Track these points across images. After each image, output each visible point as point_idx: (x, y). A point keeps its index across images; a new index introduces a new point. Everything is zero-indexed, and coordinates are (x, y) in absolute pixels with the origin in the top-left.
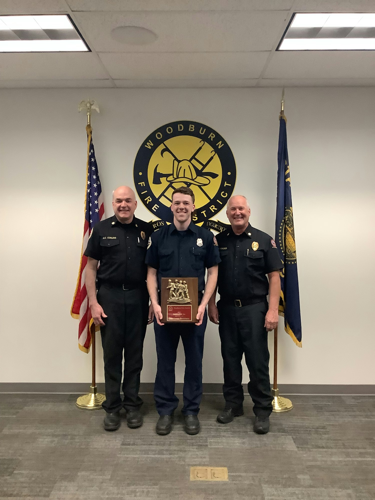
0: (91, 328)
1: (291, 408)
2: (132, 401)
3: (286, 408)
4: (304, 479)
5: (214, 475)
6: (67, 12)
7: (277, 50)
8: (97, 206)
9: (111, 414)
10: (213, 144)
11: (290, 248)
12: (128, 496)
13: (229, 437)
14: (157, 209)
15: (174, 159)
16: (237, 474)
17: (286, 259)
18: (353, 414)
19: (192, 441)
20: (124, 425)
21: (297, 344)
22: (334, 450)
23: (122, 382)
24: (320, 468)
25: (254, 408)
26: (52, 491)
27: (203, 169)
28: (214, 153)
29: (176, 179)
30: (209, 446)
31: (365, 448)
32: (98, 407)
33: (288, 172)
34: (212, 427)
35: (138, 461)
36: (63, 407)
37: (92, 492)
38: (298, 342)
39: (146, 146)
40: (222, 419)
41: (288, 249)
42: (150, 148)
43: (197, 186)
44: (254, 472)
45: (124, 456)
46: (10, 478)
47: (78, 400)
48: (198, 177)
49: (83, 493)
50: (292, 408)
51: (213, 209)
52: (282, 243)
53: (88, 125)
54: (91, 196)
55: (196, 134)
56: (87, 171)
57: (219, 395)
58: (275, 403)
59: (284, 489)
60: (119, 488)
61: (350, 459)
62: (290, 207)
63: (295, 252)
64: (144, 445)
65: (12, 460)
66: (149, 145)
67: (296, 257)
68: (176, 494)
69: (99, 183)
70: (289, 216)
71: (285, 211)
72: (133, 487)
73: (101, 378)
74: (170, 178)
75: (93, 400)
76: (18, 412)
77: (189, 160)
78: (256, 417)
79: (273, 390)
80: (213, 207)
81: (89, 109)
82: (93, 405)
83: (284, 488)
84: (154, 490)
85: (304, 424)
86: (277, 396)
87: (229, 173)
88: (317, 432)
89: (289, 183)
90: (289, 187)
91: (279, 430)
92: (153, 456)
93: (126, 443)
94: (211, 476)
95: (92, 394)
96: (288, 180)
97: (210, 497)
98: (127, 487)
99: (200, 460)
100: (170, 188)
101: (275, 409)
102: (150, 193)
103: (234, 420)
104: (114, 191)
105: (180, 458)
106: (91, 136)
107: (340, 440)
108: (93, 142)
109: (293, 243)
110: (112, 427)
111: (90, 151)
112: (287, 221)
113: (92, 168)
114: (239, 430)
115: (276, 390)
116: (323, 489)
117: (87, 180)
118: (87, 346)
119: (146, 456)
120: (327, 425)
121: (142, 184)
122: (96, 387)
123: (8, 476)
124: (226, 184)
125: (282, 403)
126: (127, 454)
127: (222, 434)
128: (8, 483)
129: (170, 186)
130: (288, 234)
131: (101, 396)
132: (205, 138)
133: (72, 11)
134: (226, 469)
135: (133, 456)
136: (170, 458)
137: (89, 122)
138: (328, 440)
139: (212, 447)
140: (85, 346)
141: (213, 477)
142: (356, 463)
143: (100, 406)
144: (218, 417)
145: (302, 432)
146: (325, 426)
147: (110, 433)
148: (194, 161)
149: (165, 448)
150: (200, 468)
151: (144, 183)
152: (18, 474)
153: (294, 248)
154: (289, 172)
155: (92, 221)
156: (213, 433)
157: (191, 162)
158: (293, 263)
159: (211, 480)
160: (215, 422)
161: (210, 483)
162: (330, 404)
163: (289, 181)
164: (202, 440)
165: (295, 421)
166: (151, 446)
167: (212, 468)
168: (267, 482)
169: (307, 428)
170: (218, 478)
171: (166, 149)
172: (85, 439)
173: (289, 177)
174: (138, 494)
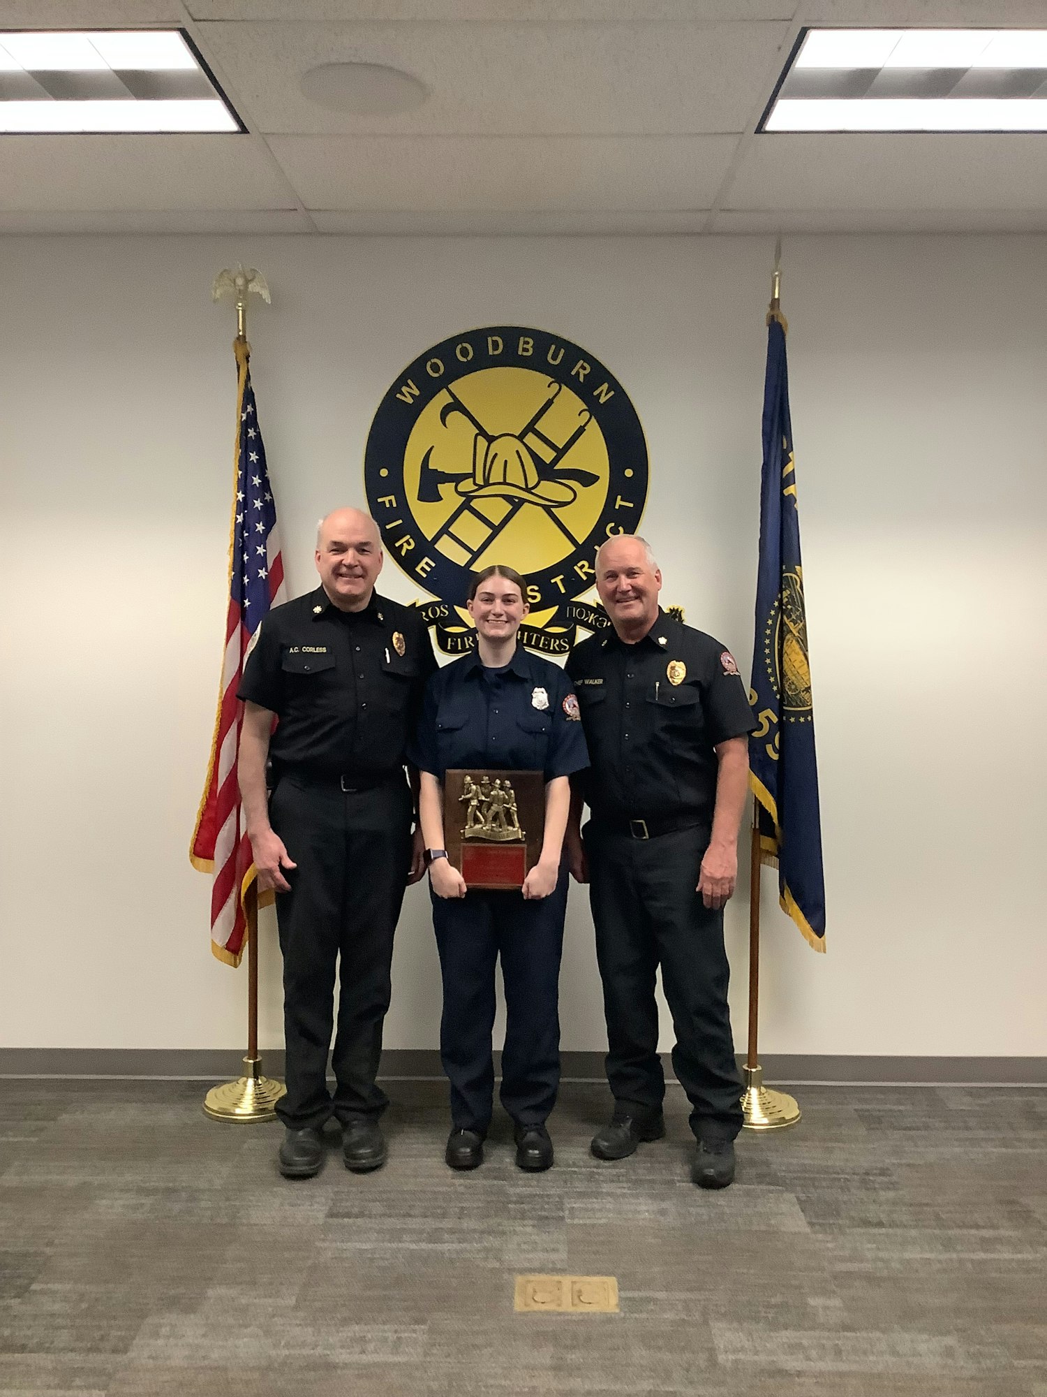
0: (245, 897)
1: (797, 1119)
2: (357, 1096)
3: (783, 1120)
4: (826, 1308)
5: (579, 1297)
6: (179, 22)
7: (760, 130)
8: (263, 561)
9: (301, 1133)
10: (585, 391)
11: (793, 678)
12: (343, 1351)
13: (624, 1195)
14: (429, 569)
15: (478, 432)
16: (643, 1294)
17: (785, 708)
18: (967, 1134)
19: (522, 1206)
20: (334, 1165)
21: (812, 944)
22: (914, 1232)
23: (332, 1047)
24: (871, 1279)
25: (694, 1118)
26: (134, 1338)
27: (556, 460)
28: (586, 415)
29: (481, 487)
30: (568, 1221)
31: (994, 1227)
32: (267, 1113)
33: (791, 469)
34: (576, 1169)
35: (372, 1260)
36: (170, 1116)
37: (245, 1340)
38: (816, 937)
39: (398, 396)
40: (604, 1146)
41: (790, 681)
42: (410, 400)
43: (540, 508)
44: (690, 1290)
45: (334, 1245)
46: (20, 1304)
47: (208, 1095)
48: (542, 482)
49: (220, 1343)
50: (799, 1118)
51: (584, 570)
52: (772, 665)
53: (240, 335)
54: (246, 534)
55: (536, 363)
56: (236, 464)
57: (599, 1084)
58: (752, 1106)
59: (772, 1333)
60: (319, 1329)
61: (954, 1256)
62: (797, 567)
63: (808, 689)
64: (390, 1216)
65: (26, 1255)
66: (409, 392)
67: (811, 705)
68: (475, 1346)
69: (268, 497)
70: (793, 592)
71: (781, 578)
72: (357, 1328)
73: (273, 1037)
74: (466, 486)
75: (251, 1097)
76: (42, 1130)
77: (517, 435)
78: (698, 1143)
79: (747, 1069)
80: (583, 566)
81: (244, 294)
82: (252, 1108)
83: (771, 1330)
84: (414, 1335)
85: (830, 1163)
86: (758, 1087)
87: (629, 473)
88: (865, 1184)
89: (792, 499)
90: (793, 511)
91: (761, 1178)
92: (413, 1246)
93: (341, 1211)
94: (572, 1299)
95: (247, 1081)
96: (790, 490)
97: (568, 1354)
98: (341, 1329)
99: (541, 1255)
100: (466, 512)
101: (753, 1122)
102: (411, 528)
103: (638, 1150)
104: (321, 522)
105: (487, 1250)
106: (248, 368)
107: (927, 1205)
108: (253, 384)
109: (804, 665)
110: (303, 1168)
111: (244, 409)
112: (788, 603)
113: (249, 457)
114: (651, 1178)
115: (754, 1070)
116: (879, 1334)
117: (236, 490)
118: (233, 947)
119: (394, 1245)
120: (894, 1164)
121: (388, 500)
122: (257, 1060)
123: (15, 1297)
124: (619, 502)
125: (770, 1105)
126: (343, 1241)
127: (605, 1188)
128: (15, 1316)
129: (466, 506)
130: (788, 640)
131: (273, 1086)
132: (562, 376)
133: (195, 20)
134: (612, 1281)
135: (358, 1245)
136: (462, 1251)
137: (241, 328)
138: (894, 1203)
139: (576, 1221)
140: (228, 947)
141: (576, 1301)
142: (969, 1265)
143: (271, 1111)
144: (594, 1142)
145: (824, 1184)
146: (888, 1169)
147: (297, 1185)
148: (531, 439)
149: (447, 1224)
150: (543, 1277)
151: (392, 498)
152: (43, 1292)
153: (805, 679)
154: (794, 470)
155: (249, 603)
156: (580, 1186)
157: (524, 440)
158: (802, 720)
159: (571, 1309)
160: (586, 1157)
161: (569, 1317)
162: (901, 1108)
163: (794, 493)
164: (548, 1203)
165: (807, 1155)
166: (408, 1220)
167: (575, 1278)
168: (724, 1315)
169: (839, 1174)
170: (590, 1303)
171: (456, 405)
172: (228, 1199)
173: (794, 483)
174: (371, 1347)
